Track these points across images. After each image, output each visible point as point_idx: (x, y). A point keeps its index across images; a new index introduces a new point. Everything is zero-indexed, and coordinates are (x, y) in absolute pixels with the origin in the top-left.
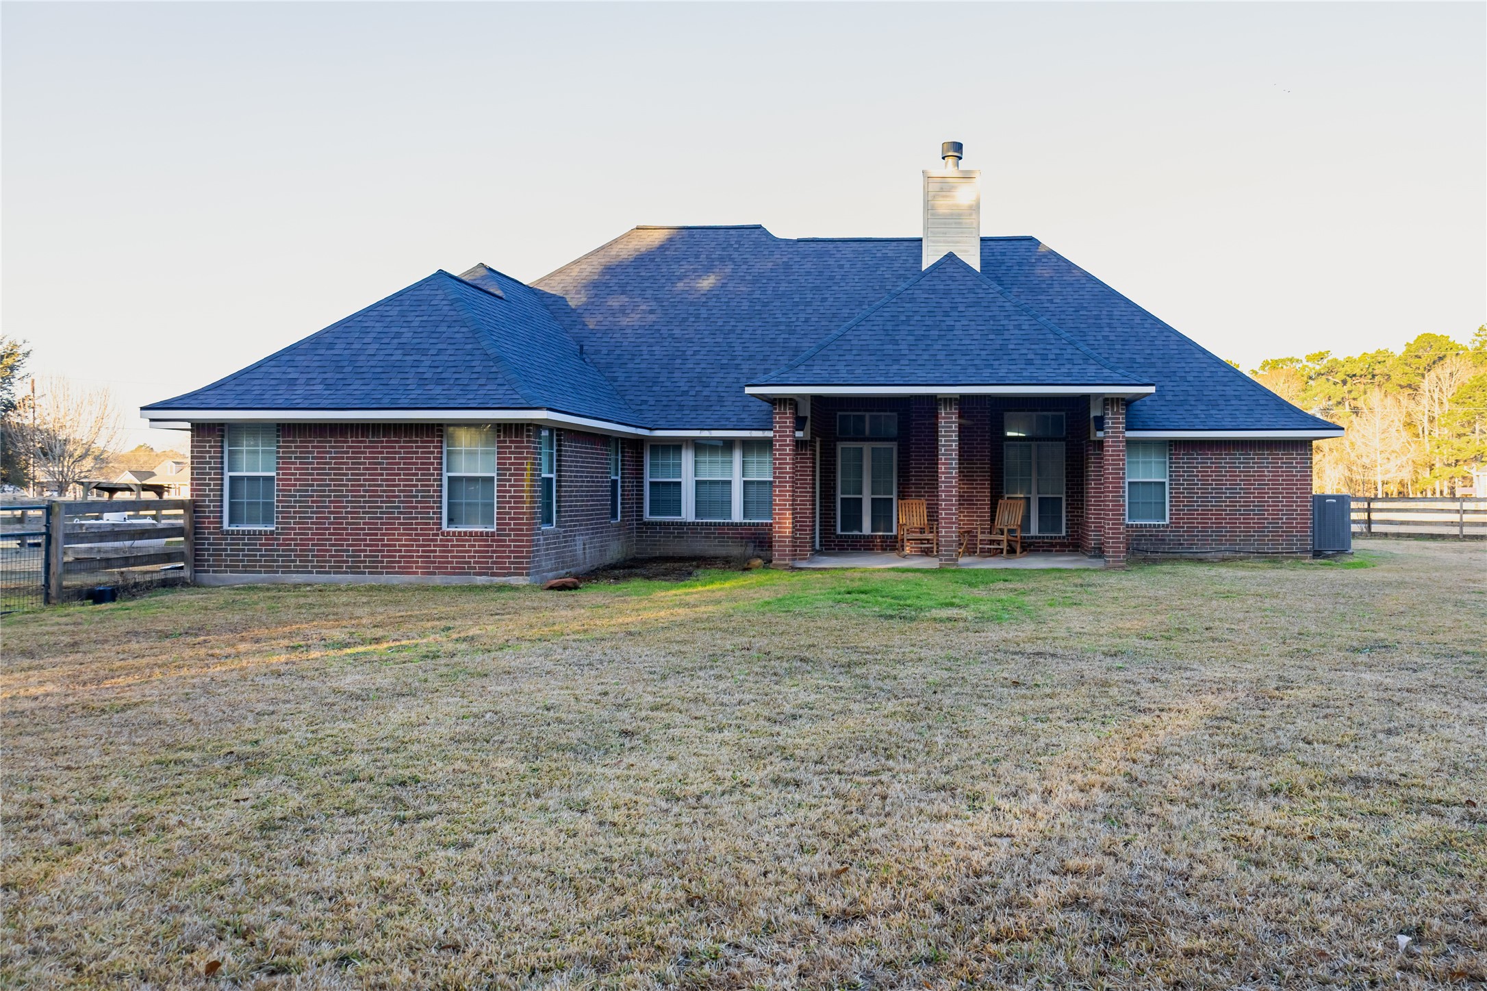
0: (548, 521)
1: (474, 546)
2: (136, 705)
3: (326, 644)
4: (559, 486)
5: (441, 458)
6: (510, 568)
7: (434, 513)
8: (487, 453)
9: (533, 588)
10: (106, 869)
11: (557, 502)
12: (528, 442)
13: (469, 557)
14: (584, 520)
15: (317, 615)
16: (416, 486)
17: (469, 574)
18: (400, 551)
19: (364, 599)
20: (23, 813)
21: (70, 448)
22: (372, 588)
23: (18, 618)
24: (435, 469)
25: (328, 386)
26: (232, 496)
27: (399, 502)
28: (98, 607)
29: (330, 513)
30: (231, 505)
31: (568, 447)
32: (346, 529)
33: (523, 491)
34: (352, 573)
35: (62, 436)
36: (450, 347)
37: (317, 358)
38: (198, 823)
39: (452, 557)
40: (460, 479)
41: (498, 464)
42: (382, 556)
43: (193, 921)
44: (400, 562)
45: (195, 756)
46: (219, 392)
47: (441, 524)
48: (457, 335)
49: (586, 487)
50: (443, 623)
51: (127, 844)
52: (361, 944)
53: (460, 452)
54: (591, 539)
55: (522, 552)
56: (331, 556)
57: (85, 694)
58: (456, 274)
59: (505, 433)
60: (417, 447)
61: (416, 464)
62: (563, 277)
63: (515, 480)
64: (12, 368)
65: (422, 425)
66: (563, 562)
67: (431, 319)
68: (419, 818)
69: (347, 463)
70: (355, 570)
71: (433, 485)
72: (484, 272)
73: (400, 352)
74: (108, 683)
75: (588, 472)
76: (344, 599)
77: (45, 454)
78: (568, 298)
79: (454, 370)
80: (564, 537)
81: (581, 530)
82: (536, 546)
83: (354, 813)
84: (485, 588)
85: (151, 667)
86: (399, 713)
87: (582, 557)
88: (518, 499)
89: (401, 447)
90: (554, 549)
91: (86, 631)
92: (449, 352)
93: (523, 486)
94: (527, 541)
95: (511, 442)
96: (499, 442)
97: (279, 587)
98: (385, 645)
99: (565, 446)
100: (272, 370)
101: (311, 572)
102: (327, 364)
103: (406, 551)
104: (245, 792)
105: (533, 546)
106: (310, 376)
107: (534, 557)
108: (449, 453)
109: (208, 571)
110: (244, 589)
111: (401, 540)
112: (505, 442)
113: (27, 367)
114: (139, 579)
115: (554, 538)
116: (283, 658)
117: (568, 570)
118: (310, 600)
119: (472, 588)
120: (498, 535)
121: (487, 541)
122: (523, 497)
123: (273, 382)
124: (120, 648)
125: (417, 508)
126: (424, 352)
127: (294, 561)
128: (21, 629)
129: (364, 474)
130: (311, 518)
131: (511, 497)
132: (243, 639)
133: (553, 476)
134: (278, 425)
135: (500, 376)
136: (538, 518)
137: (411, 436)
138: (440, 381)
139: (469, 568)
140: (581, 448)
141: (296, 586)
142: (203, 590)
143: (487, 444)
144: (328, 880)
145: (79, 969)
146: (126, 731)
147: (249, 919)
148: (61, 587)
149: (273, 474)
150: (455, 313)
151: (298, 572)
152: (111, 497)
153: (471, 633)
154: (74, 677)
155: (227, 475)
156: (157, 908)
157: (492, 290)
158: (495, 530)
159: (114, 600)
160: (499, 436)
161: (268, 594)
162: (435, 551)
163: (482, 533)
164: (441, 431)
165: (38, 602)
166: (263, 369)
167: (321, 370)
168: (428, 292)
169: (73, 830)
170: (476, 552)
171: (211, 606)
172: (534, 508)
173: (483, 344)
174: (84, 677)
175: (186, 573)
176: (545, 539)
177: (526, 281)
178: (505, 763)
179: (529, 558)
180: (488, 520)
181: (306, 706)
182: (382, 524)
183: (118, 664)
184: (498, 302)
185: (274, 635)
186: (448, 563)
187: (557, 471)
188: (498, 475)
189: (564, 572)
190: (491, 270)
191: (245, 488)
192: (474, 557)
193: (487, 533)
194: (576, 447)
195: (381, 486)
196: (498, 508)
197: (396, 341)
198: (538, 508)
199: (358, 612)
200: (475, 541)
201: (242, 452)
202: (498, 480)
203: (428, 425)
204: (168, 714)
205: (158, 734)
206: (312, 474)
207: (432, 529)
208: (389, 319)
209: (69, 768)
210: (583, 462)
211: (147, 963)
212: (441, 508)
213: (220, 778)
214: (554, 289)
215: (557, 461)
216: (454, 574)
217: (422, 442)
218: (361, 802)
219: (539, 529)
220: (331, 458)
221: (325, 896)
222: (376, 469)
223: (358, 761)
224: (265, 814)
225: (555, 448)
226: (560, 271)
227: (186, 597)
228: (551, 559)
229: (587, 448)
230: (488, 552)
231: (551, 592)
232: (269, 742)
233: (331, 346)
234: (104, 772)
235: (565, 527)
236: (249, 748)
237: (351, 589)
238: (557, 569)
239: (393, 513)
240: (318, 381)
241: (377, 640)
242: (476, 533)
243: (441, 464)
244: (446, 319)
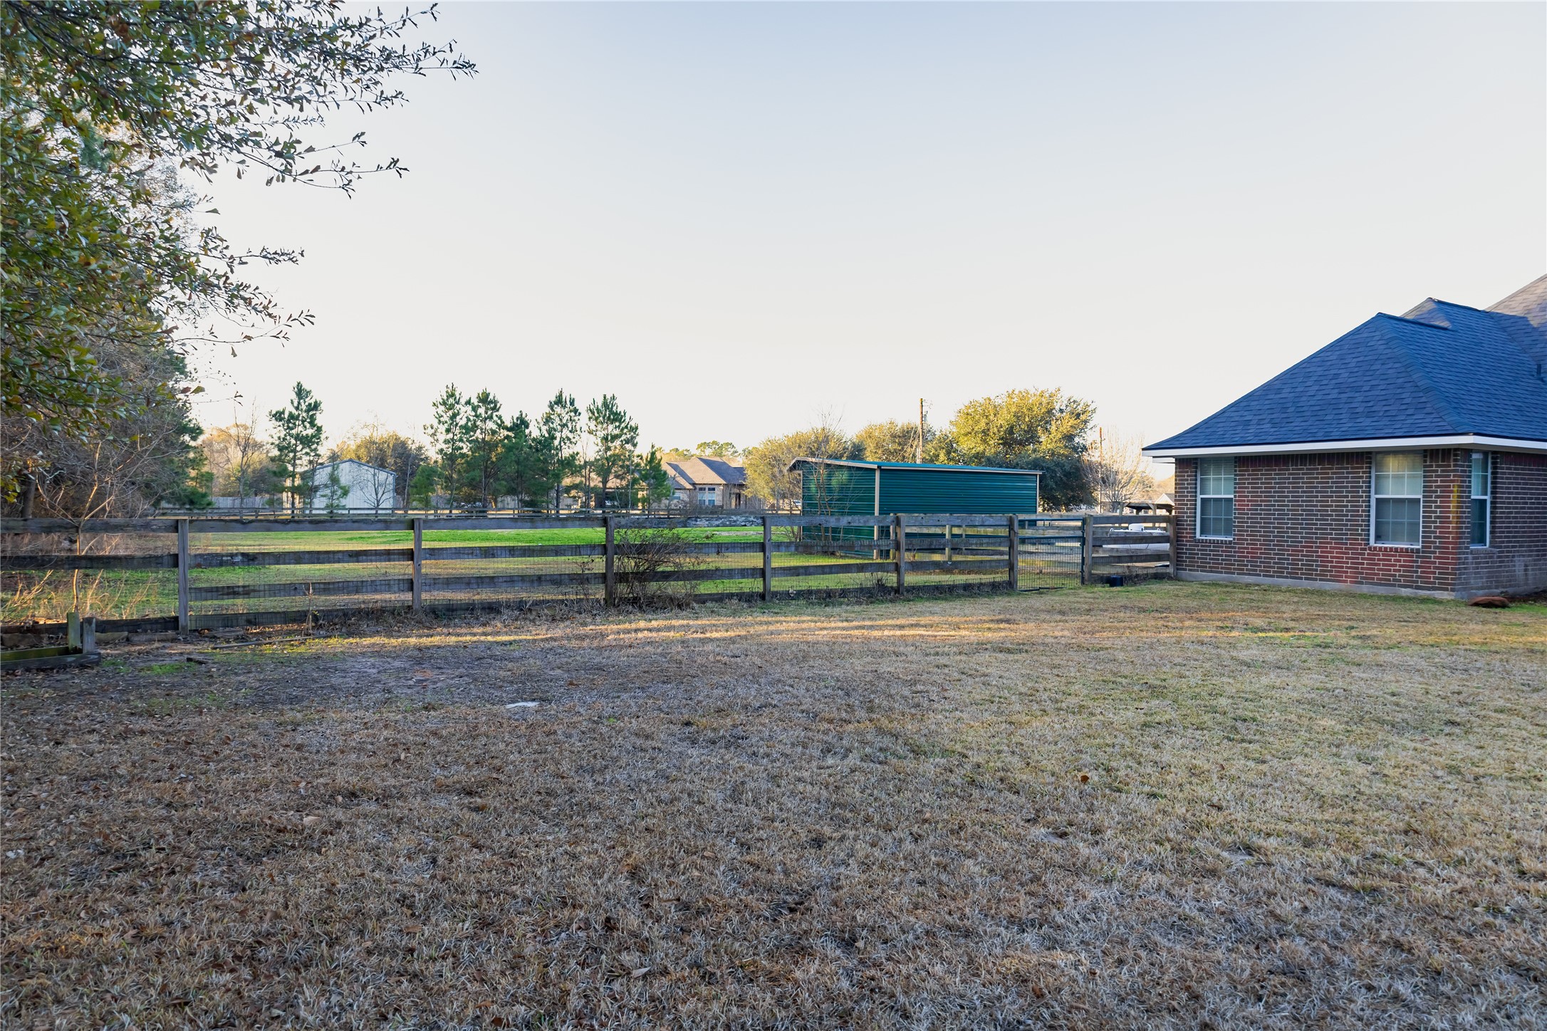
0: (1482, 540)
1: (1400, 561)
2: (1107, 649)
3: (1247, 627)
4: (1494, 508)
5: (1370, 482)
6: (1435, 583)
7: (1362, 530)
8: (1414, 477)
9: (1456, 603)
10: (1056, 726)
11: (1491, 522)
12: (1455, 466)
13: (1395, 570)
14: (1525, 542)
15: (1251, 607)
16: (1347, 506)
17: (1394, 585)
18: (1332, 562)
19: (1296, 599)
20: (1029, 693)
21: (1119, 477)
22: (1307, 592)
23: (1066, 592)
24: (1363, 492)
25: (1274, 425)
26: (1202, 513)
27: (1332, 520)
28: (1112, 589)
29: (1274, 528)
30: (1202, 520)
31: (1504, 469)
32: (1287, 541)
33: (1449, 512)
34: (1291, 578)
35: (1115, 468)
36: (1382, 382)
37: (1267, 402)
38: (1111, 715)
39: (1379, 570)
40: (1387, 500)
41: (1424, 487)
42: (1317, 566)
43: (1086, 758)
44: (1331, 571)
45: (1124, 681)
46: (1194, 434)
47: (1368, 540)
48: (1390, 371)
49: (1529, 508)
50: (1350, 623)
51: (1071, 717)
52: (1166, 791)
53: (1388, 477)
54: (1535, 560)
55: (1448, 569)
56: (1275, 563)
57: (1081, 638)
58: (1398, 314)
59: (1431, 458)
60: (1348, 473)
61: (1347, 487)
62: (1525, 296)
63: (1441, 502)
64: (1086, 422)
65: (1352, 453)
66: (1496, 582)
67: (1367, 359)
68: (1243, 741)
69: (1288, 488)
70: (1293, 575)
71: (1362, 506)
72: (1433, 306)
73: (1336, 391)
74: (1097, 635)
75: (1531, 494)
76: (1279, 598)
77: (1104, 482)
78: (1530, 317)
79: (1384, 403)
80: (1499, 557)
81: (1522, 551)
82: (1464, 563)
83: (1202, 729)
84: (1409, 599)
85: (1125, 628)
86: (1271, 678)
87: (1523, 577)
88: (1444, 519)
89: (1332, 473)
90: (1486, 568)
91: (1098, 604)
92: (1380, 387)
93: (1449, 507)
94: (1453, 559)
95: (1437, 466)
96: (1425, 466)
97: (1235, 585)
98: (1292, 634)
99: (1502, 468)
100: (1232, 414)
101: (1259, 575)
102: (1274, 406)
103: (1337, 562)
104: (1143, 705)
105: (1459, 564)
106: (1260, 417)
107: (1460, 574)
108: (1377, 477)
109: (1185, 570)
110: (1209, 584)
111: (1333, 553)
112: (1432, 466)
113: (1095, 420)
114: (1140, 572)
115: (1486, 558)
116: (1210, 634)
117: (1504, 590)
118: (1252, 597)
119: (1395, 599)
120: (1423, 552)
121: (1412, 557)
122: (1449, 517)
123: (1233, 424)
124: (1112, 615)
125: (1347, 525)
126: (1357, 389)
127: (1247, 565)
128: (1064, 598)
129: (1302, 497)
130: (1260, 532)
131: (1436, 517)
132: (1191, 618)
133: (1488, 498)
134: (1236, 457)
135: (1428, 405)
136: (1466, 538)
137: (1343, 463)
138: (1370, 414)
139: (1394, 580)
140: (1522, 469)
141: (1248, 585)
142: (1181, 583)
143: (1414, 469)
144: (1166, 758)
145: (1028, 764)
146: (1094, 662)
147: (1114, 764)
148: (1091, 574)
149: (1232, 496)
150: (1390, 351)
151: (1249, 574)
152: (1137, 513)
153: (1368, 633)
154: (1080, 630)
155: (1200, 497)
156: (1072, 748)
157: (1437, 323)
158: (1420, 547)
159: (1122, 585)
160: (1425, 461)
161: (1225, 590)
162: (1363, 564)
163: (1407, 549)
164: (1370, 458)
165: (1077, 582)
166: (1226, 414)
167: (1270, 411)
168: (1365, 335)
169: (1049, 706)
170: (1400, 566)
171: (1181, 594)
172: (1461, 528)
173: (1415, 376)
174: (1086, 630)
175: (1171, 570)
176: (1474, 558)
177: (1481, 307)
178: (1328, 722)
179: (1455, 574)
180: (1413, 537)
181: (1207, 665)
182: (1316, 538)
183: (1108, 624)
184: (1442, 333)
185: (1213, 618)
186: (1375, 574)
187: (1492, 493)
188: (1424, 497)
189: (1498, 591)
190: (1440, 302)
191: (1211, 508)
192: (1400, 571)
193: (1412, 550)
194: (1515, 469)
195: (1316, 506)
196: (1424, 527)
197: (1334, 382)
198: (1466, 528)
199: (1284, 608)
200: (1400, 556)
201: (1209, 479)
202: (1424, 502)
203: (1357, 453)
204: (1121, 656)
205: (1110, 666)
206: (1261, 497)
207: (1361, 544)
208: (1329, 363)
209: (1058, 675)
210: (1524, 484)
211: (1057, 769)
212: (1369, 526)
213: (1133, 695)
214: (1516, 310)
215: (1492, 483)
216: (1381, 585)
217: (1352, 468)
218: (1210, 723)
219: (1467, 548)
220: (1276, 483)
221: (1160, 765)
222: (1312, 492)
223: (1223, 701)
224: (1149, 719)
225: (1490, 470)
226: (1523, 291)
227: (1168, 587)
228: (1482, 578)
229: (1532, 470)
230: (1412, 567)
231: (1475, 608)
232: (1172, 682)
233: (1279, 391)
234: (1074, 680)
235: (1501, 547)
236: (1158, 683)
237: (1290, 591)
238: (1489, 588)
239: (1326, 529)
240: (1267, 421)
241: (1287, 630)
242: (1402, 549)
243: (1370, 487)
244: (1381, 357)
